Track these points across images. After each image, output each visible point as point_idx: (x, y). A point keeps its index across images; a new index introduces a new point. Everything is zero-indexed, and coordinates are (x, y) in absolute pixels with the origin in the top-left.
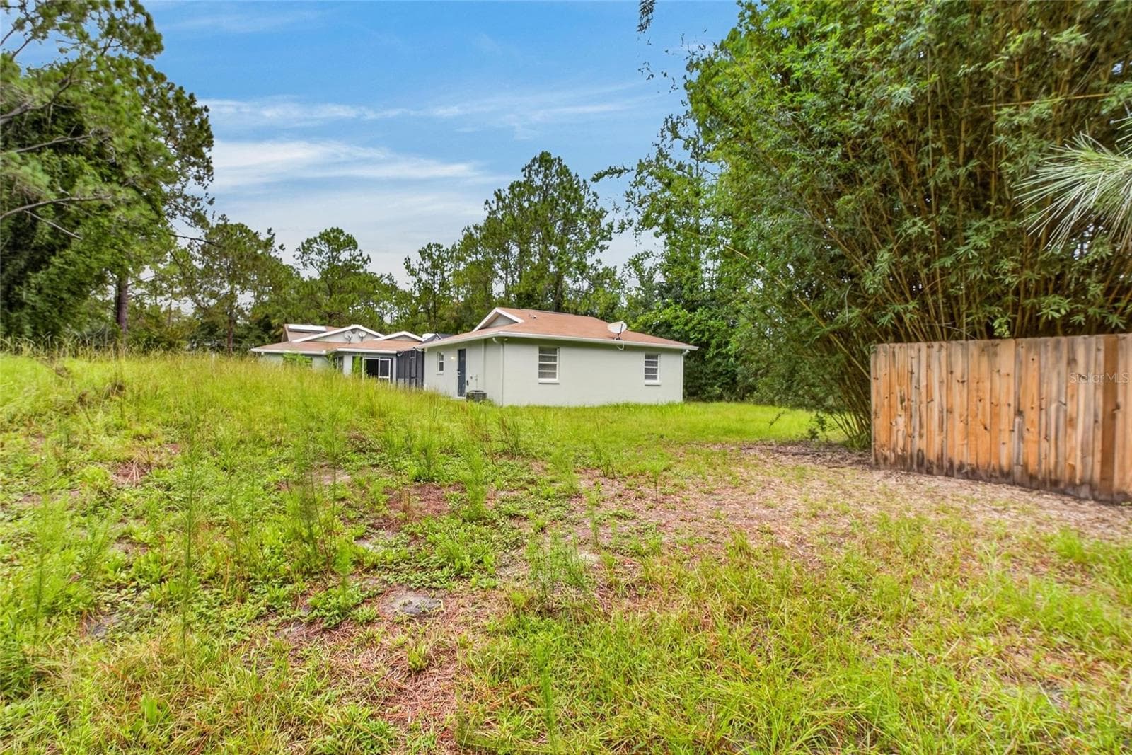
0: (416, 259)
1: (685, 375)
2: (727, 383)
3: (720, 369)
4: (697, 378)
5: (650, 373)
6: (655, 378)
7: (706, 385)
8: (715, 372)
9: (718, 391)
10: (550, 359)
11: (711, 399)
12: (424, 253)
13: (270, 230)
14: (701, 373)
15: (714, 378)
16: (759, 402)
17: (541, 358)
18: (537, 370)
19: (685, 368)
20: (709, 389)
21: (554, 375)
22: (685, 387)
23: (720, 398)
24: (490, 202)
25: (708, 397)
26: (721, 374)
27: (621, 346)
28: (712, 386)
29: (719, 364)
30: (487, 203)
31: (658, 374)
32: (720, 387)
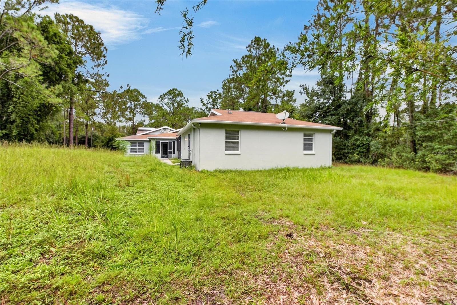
0: (206, 99)
1: (333, 147)
2: (363, 152)
3: (358, 143)
4: (342, 149)
5: (308, 146)
6: (311, 149)
7: (348, 153)
8: (354, 144)
9: (357, 157)
10: (234, 138)
11: (352, 162)
12: (209, 96)
13: (128, 85)
14: (345, 145)
15: (354, 149)
16: (390, 165)
17: (227, 137)
18: (224, 146)
19: (334, 142)
20: (350, 156)
21: (237, 149)
22: (333, 154)
23: (358, 162)
24: (233, 66)
25: (349, 161)
26: (359, 146)
27: (285, 128)
28: (352, 153)
29: (357, 140)
30: (231, 67)
31: (314, 147)
32: (358, 154)
